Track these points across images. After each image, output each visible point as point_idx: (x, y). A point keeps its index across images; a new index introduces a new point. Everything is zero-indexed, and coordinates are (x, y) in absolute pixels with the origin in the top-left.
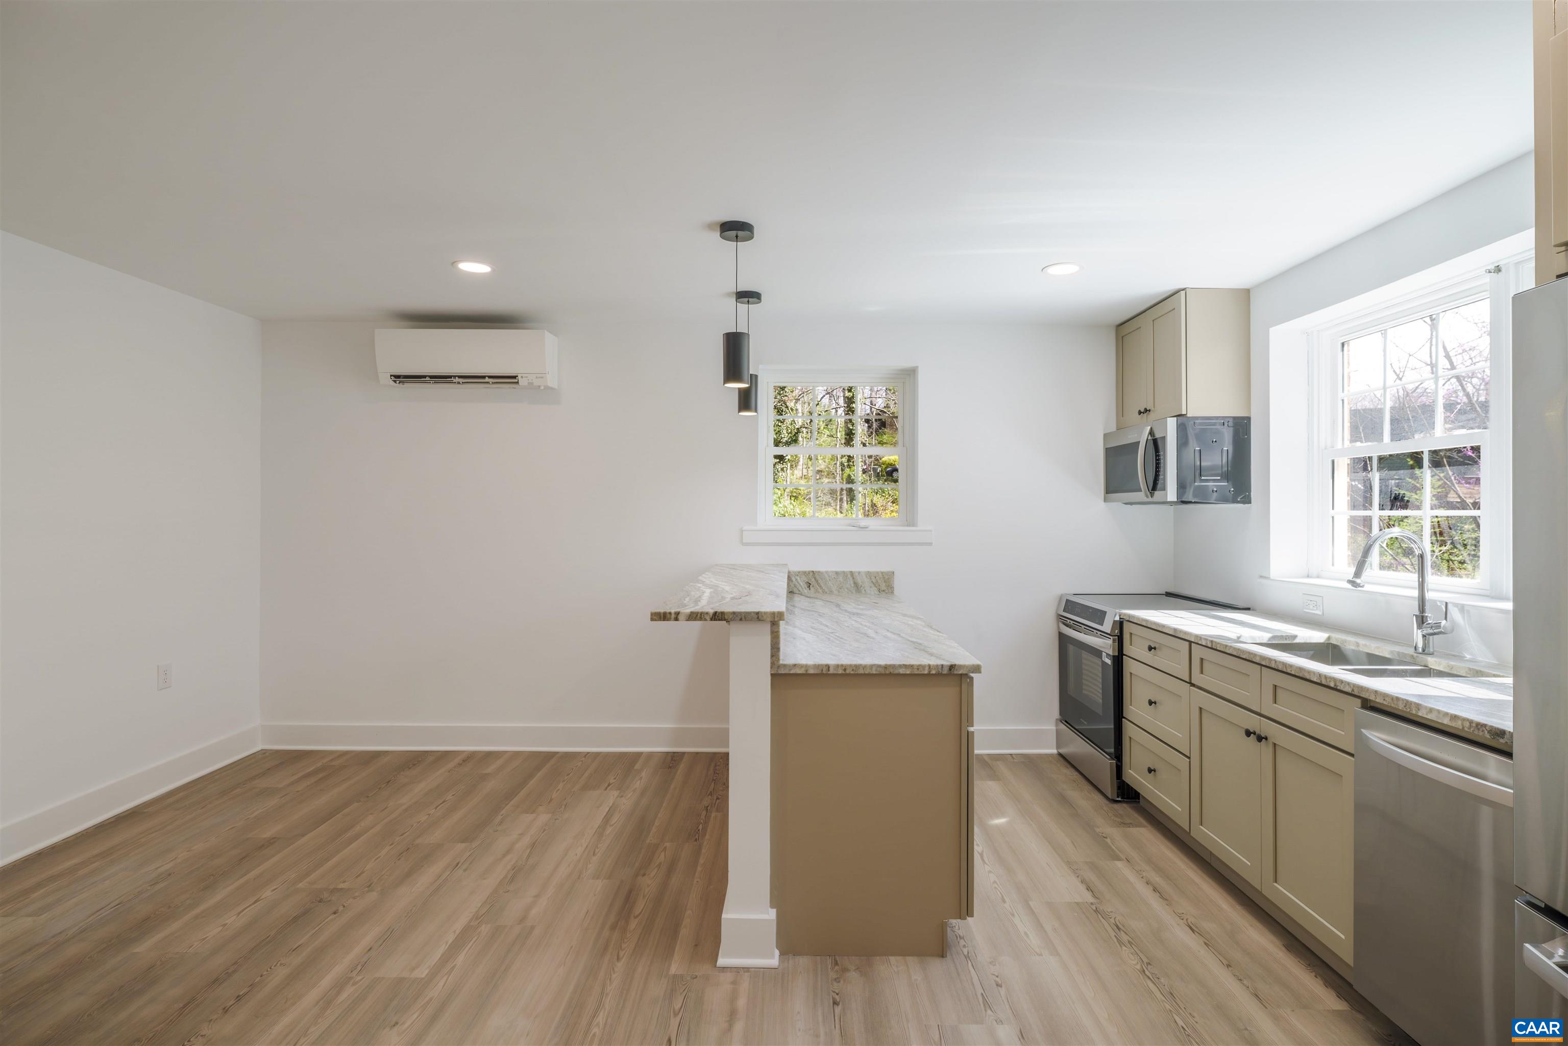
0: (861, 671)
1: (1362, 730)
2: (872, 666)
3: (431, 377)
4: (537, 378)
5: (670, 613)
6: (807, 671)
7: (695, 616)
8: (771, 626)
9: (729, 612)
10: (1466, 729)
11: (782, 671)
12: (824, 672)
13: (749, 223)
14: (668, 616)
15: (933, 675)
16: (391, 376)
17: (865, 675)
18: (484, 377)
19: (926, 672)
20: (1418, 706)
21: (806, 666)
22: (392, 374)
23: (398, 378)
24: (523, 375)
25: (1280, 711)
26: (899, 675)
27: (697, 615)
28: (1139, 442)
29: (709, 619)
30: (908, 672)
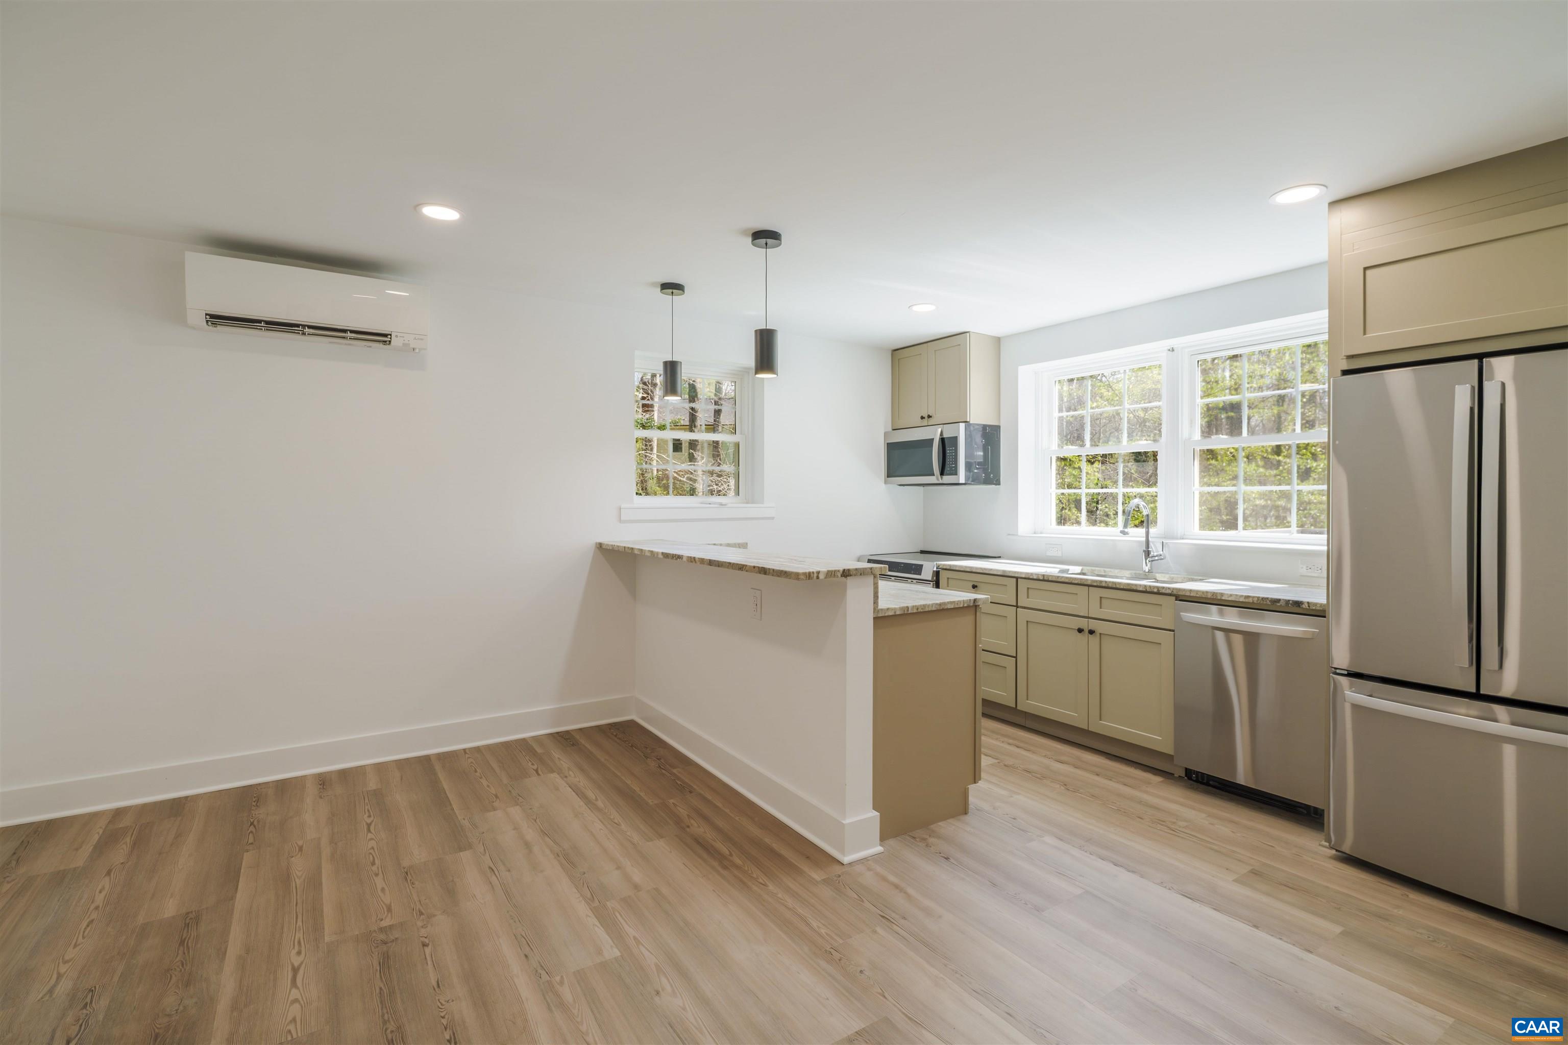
0: (927, 609)
1: (1181, 613)
2: (932, 605)
3: (267, 323)
4: (415, 339)
5: (813, 573)
6: (895, 612)
7: (830, 574)
8: (874, 579)
9: (853, 569)
10: (1255, 602)
11: (880, 615)
12: (906, 612)
13: (776, 231)
14: (812, 575)
15: (966, 607)
16: (206, 314)
17: (929, 611)
18: (345, 331)
19: (962, 606)
20: (1222, 594)
21: (895, 609)
22: (207, 312)
23: (215, 319)
24: (399, 335)
25: (1106, 612)
26: (948, 609)
27: (832, 574)
28: (933, 439)
29: (840, 576)
30: (952, 607)
